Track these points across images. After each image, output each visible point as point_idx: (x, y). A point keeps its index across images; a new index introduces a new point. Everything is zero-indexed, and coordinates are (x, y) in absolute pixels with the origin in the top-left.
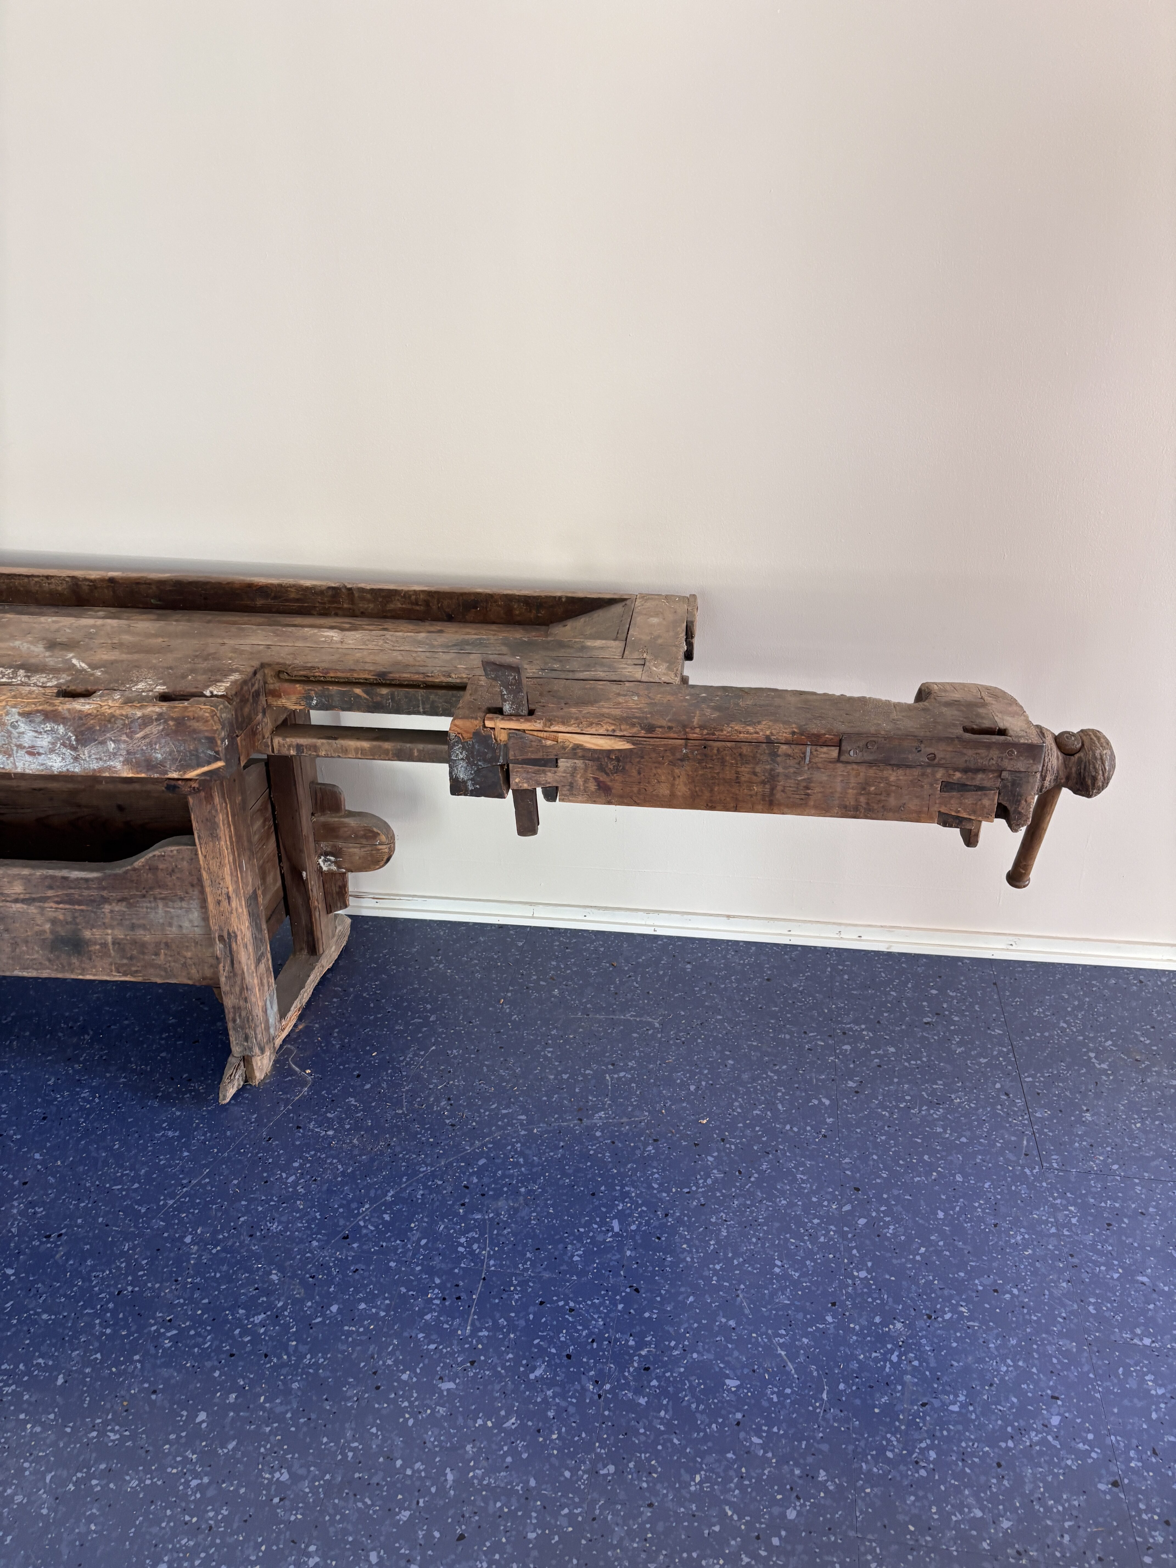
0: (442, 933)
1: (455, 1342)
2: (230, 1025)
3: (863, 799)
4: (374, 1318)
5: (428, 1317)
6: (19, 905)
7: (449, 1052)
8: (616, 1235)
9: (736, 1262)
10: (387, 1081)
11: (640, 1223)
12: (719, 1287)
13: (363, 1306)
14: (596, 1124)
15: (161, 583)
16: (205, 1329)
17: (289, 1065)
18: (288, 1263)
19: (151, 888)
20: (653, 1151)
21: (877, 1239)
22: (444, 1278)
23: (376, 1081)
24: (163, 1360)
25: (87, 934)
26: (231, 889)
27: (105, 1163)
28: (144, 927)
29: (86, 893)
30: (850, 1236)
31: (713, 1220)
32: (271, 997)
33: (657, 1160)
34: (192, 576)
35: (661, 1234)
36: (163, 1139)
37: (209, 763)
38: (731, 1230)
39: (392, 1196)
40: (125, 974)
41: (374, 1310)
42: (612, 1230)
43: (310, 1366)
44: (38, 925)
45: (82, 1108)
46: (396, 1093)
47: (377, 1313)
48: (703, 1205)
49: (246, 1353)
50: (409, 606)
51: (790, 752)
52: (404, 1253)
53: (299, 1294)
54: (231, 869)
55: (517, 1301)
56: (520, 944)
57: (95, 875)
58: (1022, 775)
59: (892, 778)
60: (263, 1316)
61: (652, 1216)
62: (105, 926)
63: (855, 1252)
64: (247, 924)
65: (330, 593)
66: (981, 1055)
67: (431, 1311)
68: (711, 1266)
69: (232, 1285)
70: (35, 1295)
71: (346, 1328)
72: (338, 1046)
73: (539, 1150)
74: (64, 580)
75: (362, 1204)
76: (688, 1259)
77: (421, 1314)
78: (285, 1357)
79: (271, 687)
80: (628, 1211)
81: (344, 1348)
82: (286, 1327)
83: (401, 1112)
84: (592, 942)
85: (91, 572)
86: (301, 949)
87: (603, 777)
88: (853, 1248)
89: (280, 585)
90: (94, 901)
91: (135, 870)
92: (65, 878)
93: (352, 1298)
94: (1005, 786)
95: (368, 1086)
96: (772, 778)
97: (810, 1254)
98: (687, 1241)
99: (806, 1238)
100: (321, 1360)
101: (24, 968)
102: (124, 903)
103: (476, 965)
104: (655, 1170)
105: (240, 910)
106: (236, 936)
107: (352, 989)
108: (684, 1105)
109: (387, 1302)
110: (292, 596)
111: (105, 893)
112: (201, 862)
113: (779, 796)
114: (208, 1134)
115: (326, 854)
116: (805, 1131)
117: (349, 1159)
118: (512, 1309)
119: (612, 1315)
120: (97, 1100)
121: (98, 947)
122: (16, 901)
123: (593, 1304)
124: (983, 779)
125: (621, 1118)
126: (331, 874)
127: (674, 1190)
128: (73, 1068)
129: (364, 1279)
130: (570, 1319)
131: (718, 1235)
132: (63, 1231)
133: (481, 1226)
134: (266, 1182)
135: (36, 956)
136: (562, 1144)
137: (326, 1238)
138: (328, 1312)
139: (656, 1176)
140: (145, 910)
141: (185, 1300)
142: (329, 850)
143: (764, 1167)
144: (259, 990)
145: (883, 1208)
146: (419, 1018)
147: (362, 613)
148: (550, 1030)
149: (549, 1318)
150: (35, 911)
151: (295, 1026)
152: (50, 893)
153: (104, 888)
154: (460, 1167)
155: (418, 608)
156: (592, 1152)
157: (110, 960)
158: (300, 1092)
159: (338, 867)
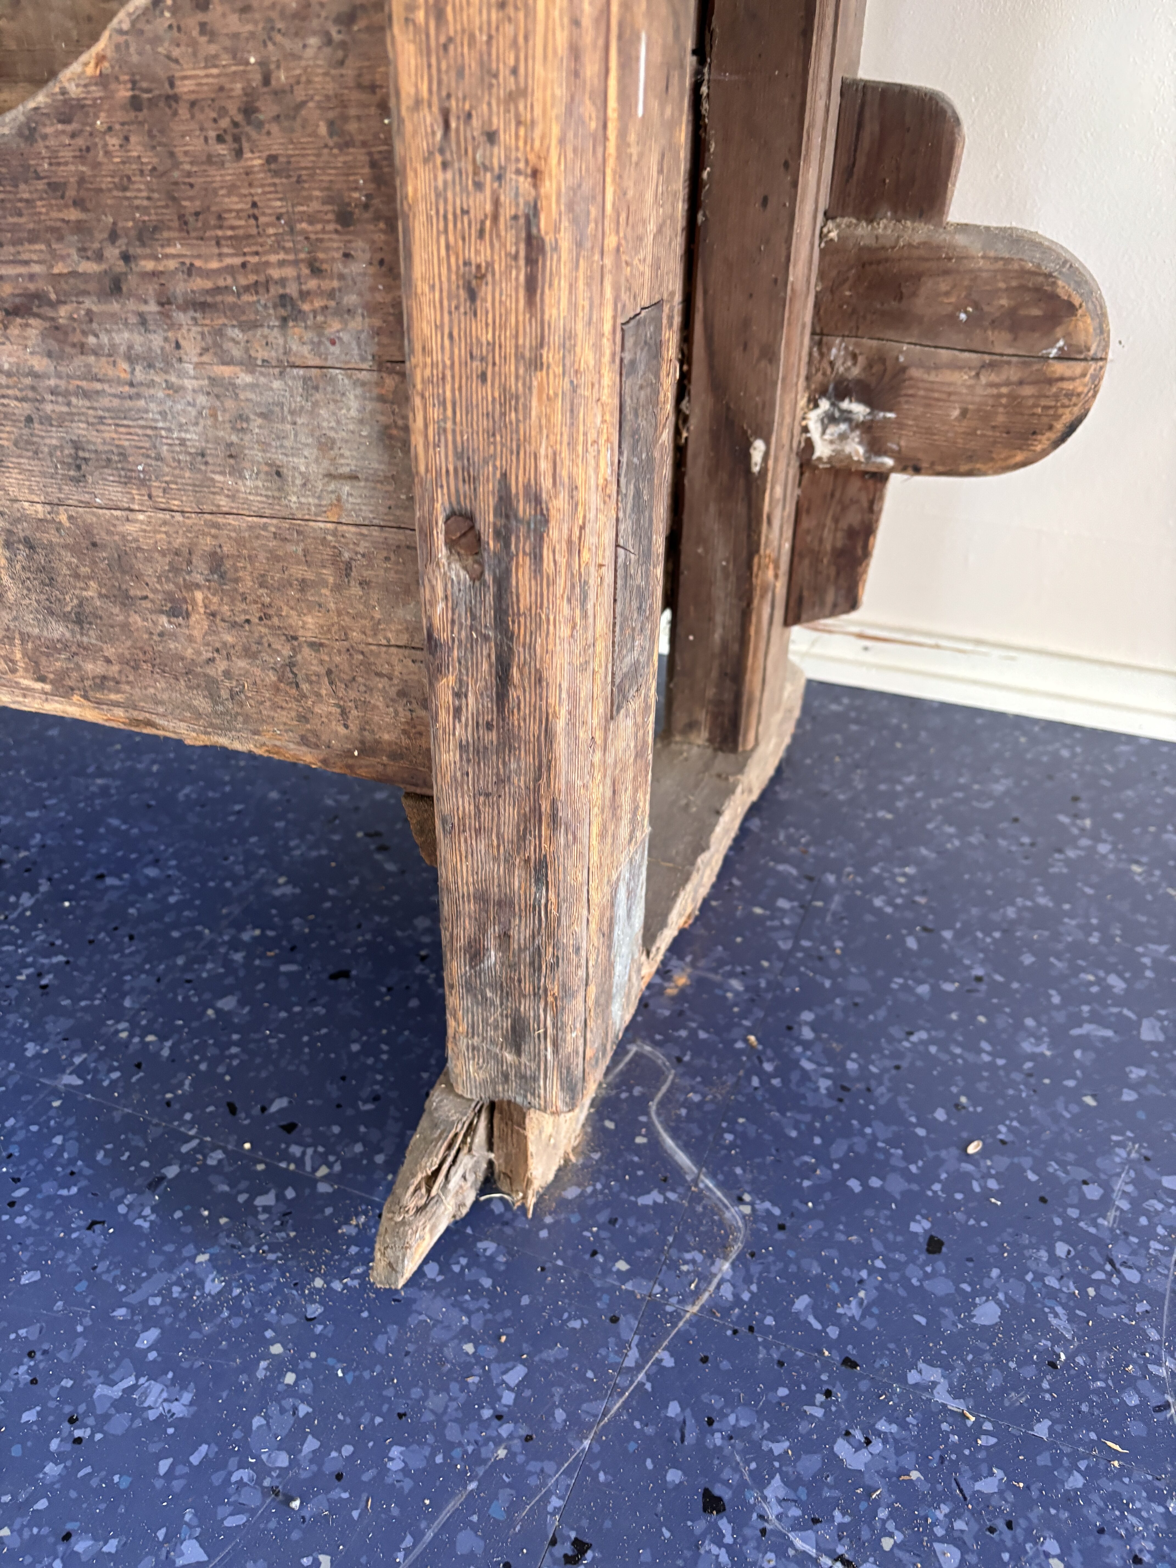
17: (652, 1134)
28: (122, 465)
32: (634, 876)
40: (63, 689)
86: (692, 726)
115: (841, 391)
126: (837, 473)
142: (857, 372)
144: (602, 835)
158: (705, 1278)
159: (875, 447)
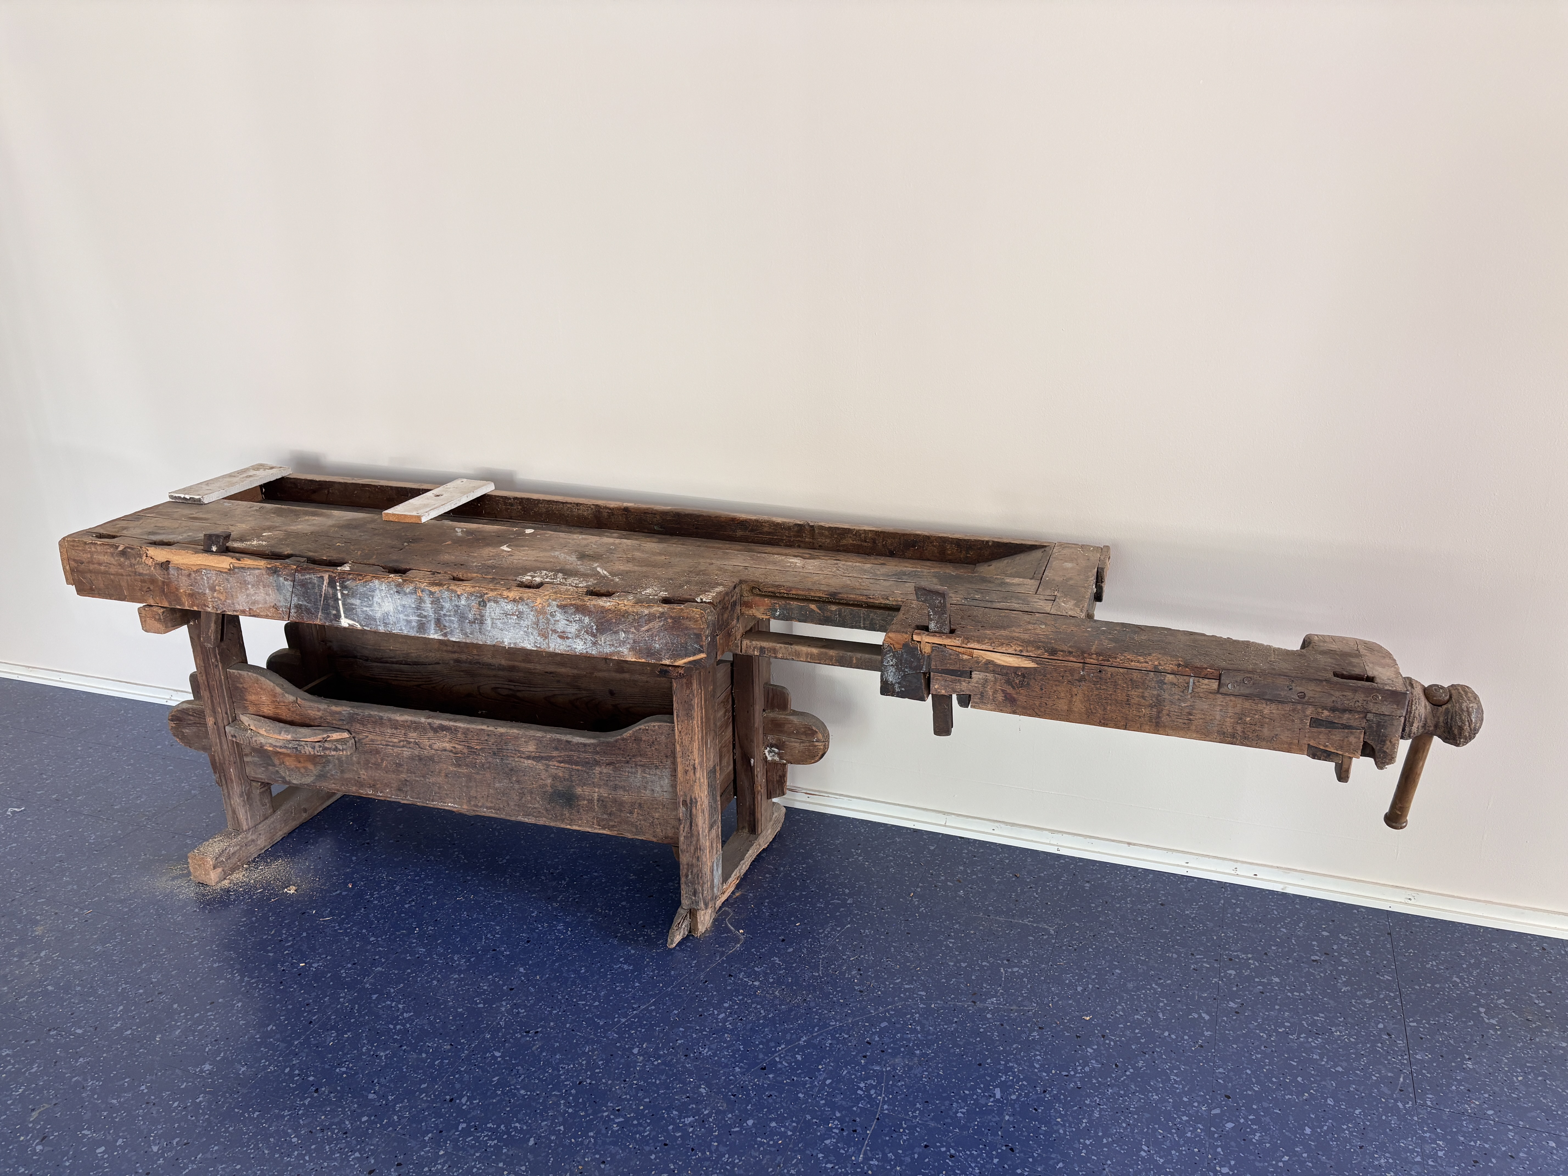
0: (863, 831)
1: (849, 1165)
2: (683, 879)
3: (1239, 728)
4: (783, 1135)
5: (827, 1142)
6: (530, 761)
7: (862, 931)
8: (998, 1101)
9: (1105, 1141)
10: (807, 948)
11: (1020, 1095)
12: (1087, 1159)
13: (773, 1124)
14: (987, 1007)
15: (664, 514)
16: (645, 1121)
17: (726, 923)
18: (715, 1082)
19: (634, 756)
20: (1037, 1037)
21: (1242, 1143)
22: (843, 1112)
23: (798, 947)
24: (611, 1139)
25: (579, 790)
26: (697, 762)
27: (574, 983)
28: (624, 788)
29: (583, 755)
30: (1216, 1136)
31: (1087, 1102)
32: (718, 861)
33: (1041, 1045)
34: (690, 509)
35: (1039, 1106)
36: (620, 970)
37: (694, 654)
38: (1103, 1113)
39: (804, 1042)
40: (604, 828)
41: (783, 1129)
42: (994, 1097)
43: (727, 1163)
44: (542, 779)
45: (557, 938)
46: (815, 958)
47: (785, 1132)
48: (1080, 1088)
49: (677, 1144)
50: (859, 543)
51: (1175, 681)
52: (813, 1087)
53: (722, 1107)
54: (699, 745)
55: (904, 1141)
56: (932, 848)
57: (592, 741)
58: (1386, 718)
59: (1266, 711)
60: (691, 1119)
61: (1031, 1090)
62: (594, 785)
63: (1219, 1150)
64: (706, 793)
65: (796, 529)
66: (1365, 996)
67: (830, 1137)
68: (1081, 1140)
69: (668, 1091)
70: (515, 1075)
71: (759, 1139)
72: (767, 914)
73: (935, 1022)
74: (589, 507)
75: (779, 1044)
76: (1061, 1131)
77: (823, 1138)
78: (708, 1153)
79: (746, 599)
80: (1010, 1083)
81: (757, 1154)
82: (710, 1131)
83: (817, 974)
84: (998, 854)
85: (609, 502)
86: (743, 827)
87: (1010, 690)
88: (1218, 1146)
89: (757, 521)
90: (587, 763)
91: (623, 739)
92: (568, 742)
93: (765, 1117)
94: (1370, 727)
95: (791, 950)
96: (1158, 703)
97: (1176, 1145)
98: (1061, 1116)
99: (1174, 1131)
100: (737, 1161)
101: (527, 815)
102: (611, 767)
103: (891, 861)
104: (1037, 1053)
105: (702, 780)
106: (697, 802)
107: (782, 869)
108: (1070, 1002)
109: (794, 1124)
110: (766, 529)
111: (597, 757)
112: (677, 737)
113: (1164, 719)
114: (656, 972)
115: (772, 746)
116: (1183, 1039)
117: (770, 1007)
118: (899, 1147)
119: (987, 1166)
120: (569, 933)
121: (586, 802)
122: (528, 758)
123: (972, 1154)
124: (1349, 719)
125: (1011, 1005)
126: (774, 763)
127: (1053, 1072)
128: (552, 905)
129: (776, 1103)
130: (950, 1163)
131: (1090, 1116)
132: (539, 1030)
133: (879, 1076)
134: (701, 1015)
135: (536, 806)
136: (956, 1020)
137: (746, 1067)
138: (745, 1124)
139: (1039, 1057)
140: (627, 774)
141: (631, 1097)
142: (774, 742)
143: (1140, 1065)
144: (709, 852)
145: (1251, 1117)
146: (838, 899)
147: (820, 546)
148: (953, 924)
149: (932, 1159)
150: (542, 767)
151: (733, 893)
152: (555, 754)
153: (598, 753)
154: (864, 1026)
155: (866, 544)
156: (982, 1030)
157: (594, 814)
158: (734, 947)
159: (781, 758)
